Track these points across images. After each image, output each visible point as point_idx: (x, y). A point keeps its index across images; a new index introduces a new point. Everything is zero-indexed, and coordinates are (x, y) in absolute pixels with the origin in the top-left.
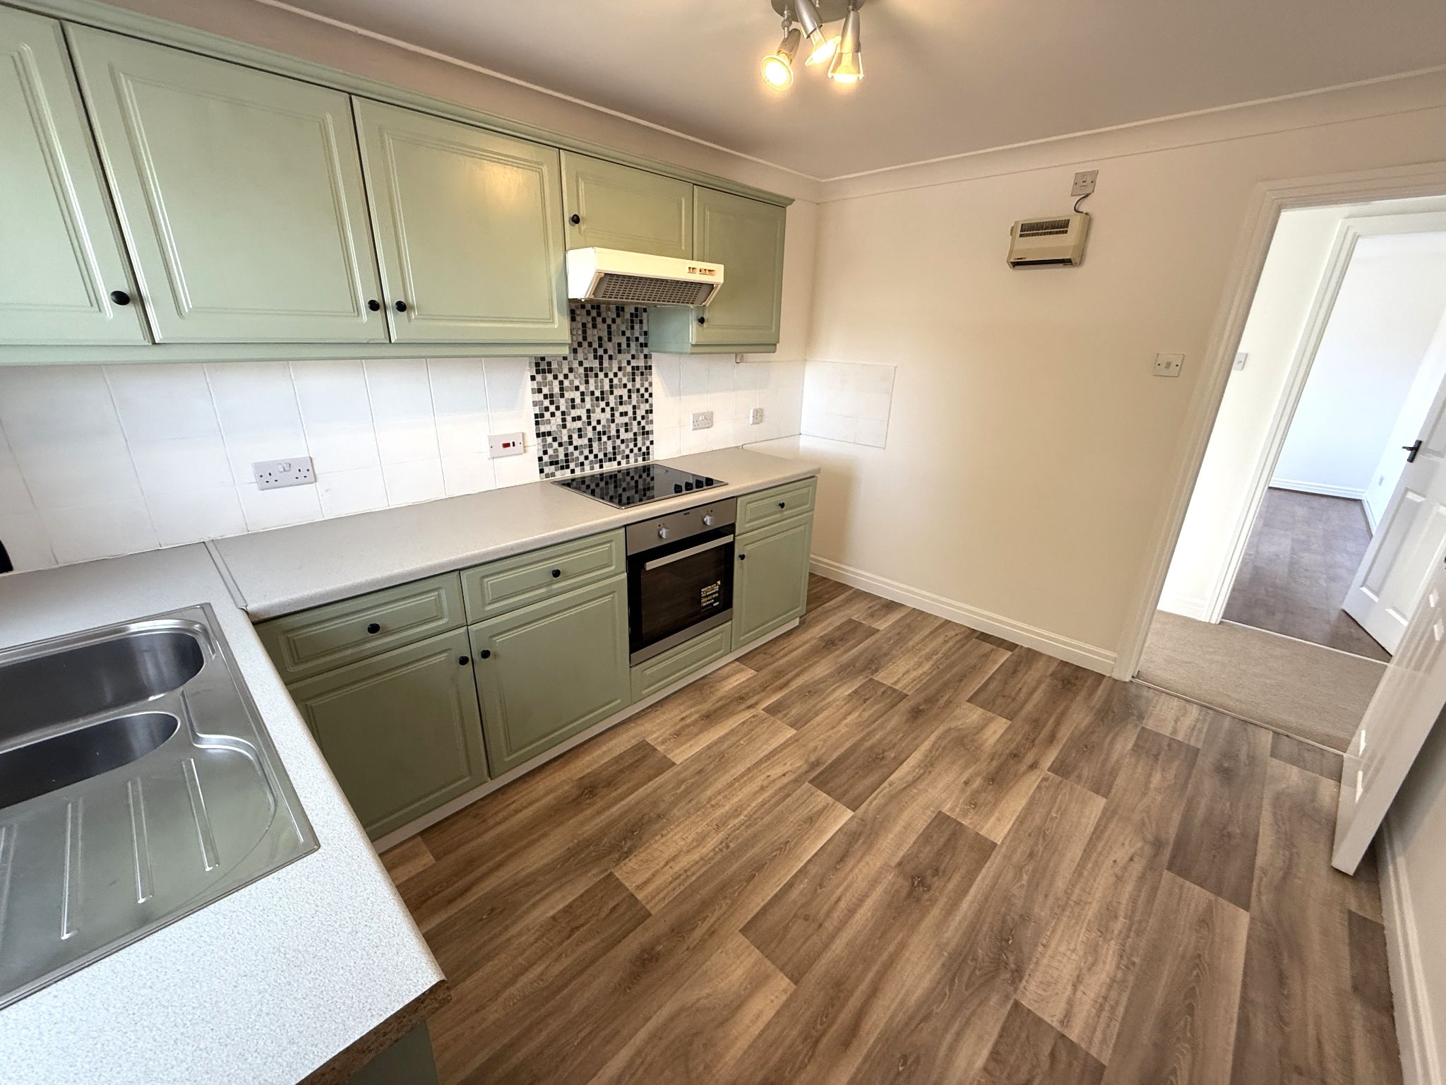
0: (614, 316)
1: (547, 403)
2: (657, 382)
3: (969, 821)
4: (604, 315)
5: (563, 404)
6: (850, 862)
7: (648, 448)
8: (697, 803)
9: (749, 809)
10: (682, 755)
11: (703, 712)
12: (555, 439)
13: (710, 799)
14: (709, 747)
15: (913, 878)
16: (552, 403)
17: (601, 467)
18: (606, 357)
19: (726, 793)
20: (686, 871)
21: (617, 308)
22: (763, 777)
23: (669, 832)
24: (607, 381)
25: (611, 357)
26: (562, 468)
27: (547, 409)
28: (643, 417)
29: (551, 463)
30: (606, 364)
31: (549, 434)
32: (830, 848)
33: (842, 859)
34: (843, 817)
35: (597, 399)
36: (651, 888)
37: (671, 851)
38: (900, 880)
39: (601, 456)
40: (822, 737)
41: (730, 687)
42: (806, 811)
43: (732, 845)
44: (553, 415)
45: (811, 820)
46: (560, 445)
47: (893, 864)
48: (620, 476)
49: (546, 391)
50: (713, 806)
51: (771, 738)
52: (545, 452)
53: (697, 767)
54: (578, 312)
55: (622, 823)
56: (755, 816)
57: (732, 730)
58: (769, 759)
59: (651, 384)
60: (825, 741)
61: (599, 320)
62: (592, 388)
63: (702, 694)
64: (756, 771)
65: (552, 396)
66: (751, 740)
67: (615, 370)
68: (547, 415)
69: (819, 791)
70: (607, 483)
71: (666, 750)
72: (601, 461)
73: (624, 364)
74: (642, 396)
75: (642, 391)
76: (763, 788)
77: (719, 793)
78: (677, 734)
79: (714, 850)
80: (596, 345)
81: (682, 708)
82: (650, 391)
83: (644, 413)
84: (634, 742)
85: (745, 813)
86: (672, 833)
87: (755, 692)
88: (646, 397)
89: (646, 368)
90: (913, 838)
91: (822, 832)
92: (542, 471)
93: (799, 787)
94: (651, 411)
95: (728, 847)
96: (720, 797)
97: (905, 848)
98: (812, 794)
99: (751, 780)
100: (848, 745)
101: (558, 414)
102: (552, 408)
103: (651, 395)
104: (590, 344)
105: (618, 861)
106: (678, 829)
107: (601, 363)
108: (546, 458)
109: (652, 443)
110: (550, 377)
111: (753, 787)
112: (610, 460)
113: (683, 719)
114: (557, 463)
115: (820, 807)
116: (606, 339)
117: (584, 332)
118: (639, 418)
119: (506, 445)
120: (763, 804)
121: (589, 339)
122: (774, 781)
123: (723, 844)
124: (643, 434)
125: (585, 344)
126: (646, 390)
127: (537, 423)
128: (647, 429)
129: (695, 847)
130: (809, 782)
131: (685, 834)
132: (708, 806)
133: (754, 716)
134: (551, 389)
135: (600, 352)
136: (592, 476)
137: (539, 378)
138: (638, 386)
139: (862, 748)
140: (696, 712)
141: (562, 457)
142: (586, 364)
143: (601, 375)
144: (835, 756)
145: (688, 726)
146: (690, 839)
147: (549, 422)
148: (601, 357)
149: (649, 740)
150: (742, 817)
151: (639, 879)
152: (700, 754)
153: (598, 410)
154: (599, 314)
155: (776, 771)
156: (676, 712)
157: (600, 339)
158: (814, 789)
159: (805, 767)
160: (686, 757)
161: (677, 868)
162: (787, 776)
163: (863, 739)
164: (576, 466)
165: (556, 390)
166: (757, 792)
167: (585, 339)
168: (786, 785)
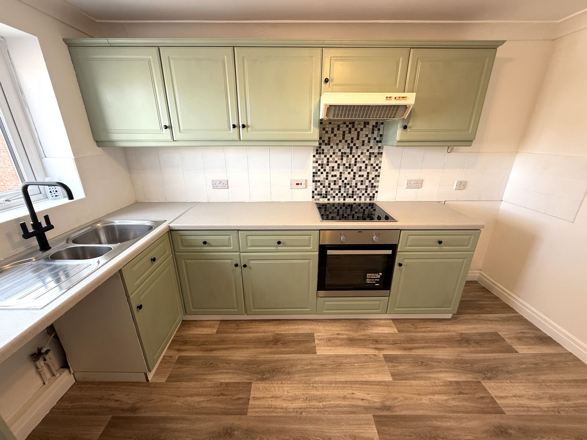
0: (362, 127)
1: (319, 167)
4: (356, 127)
5: (328, 169)
7: (374, 194)
8: (309, 380)
9: (328, 403)
10: (323, 351)
11: (351, 337)
12: (321, 184)
13: (315, 382)
14: (337, 356)
16: (322, 168)
17: (344, 200)
18: (354, 147)
19: (325, 385)
20: (275, 408)
21: (365, 123)
22: (350, 391)
23: (285, 384)
24: (353, 159)
25: (357, 148)
26: (323, 197)
27: (319, 170)
28: (373, 179)
29: (318, 195)
30: (354, 151)
31: (319, 181)
35: (347, 167)
36: (257, 402)
37: (278, 393)
39: (345, 195)
40: (405, 395)
41: (376, 332)
42: (355, 431)
43: (304, 414)
44: (322, 173)
46: (324, 187)
48: (354, 206)
49: (320, 162)
50: (313, 387)
51: (374, 373)
52: (316, 189)
53: (324, 362)
54: (341, 126)
55: (273, 364)
56: (327, 409)
57: (356, 355)
58: (362, 384)
59: (381, 162)
60: (406, 399)
61: (353, 129)
62: (344, 162)
63: (358, 327)
64: (349, 385)
65: (322, 164)
66: (362, 367)
67: (359, 154)
68: (319, 173)
69: (375, 426)
70: (346, 208)
71: (318, 344)
72: (345, 197)
73: (365, 151)
74: (374, 168)
75: (374, 165)
76: (344, 398)
77: (322, 383)
78: (329, 340)
79: (294, 409)
80: (349, 142)
81: (343, 328)
82: (379, 165)
83: (374, 176)
84: (309, 331)
85: (324, 403)
86: (286, 385)
87: (387, 342)
88: (377, 168)
89: (379, 153)
92: (313, 197)
93: (365, 414)
94: (379, 176)
95: (301, 413)
96: (320, 385)
98: (368, 424)
99: (343, 388)
100: (420, 412)
101: (325, 173)
102: (322, 170)
103: (380, 168)
104: (346, 141)
105: (258, 380)
106: (290, 385)
107: (351, 151)
108: (316, 192)
109: (377, 192)
110: (322, 156)
111: (341, 393)
112: (350, 197)
113: (338, 334)
114: (321, 195)
116: (355, 138)
117: (344, 135)
118: (370, 179)
119: (298, 184)
121: (346, 139)
122: (354, 398)
123: (301, 410)
124: (372, 187)
126: (377, 165)
127: (314, 176)
128: (374, 185)
129: (288, 400)
130: (373, 416)
131: (290, 390)
132: (312, 385)
133: (375, 355)
135: (352, 145)
136: (339, 203)
137: (317, 156)
138: (372, 162)
139: (429, 423)
140: (347, 335)
141: (324, 192)
142: (343, 151)
143: (350, 156)
144: (404, 413)
145: (337, 339)
146: (290, 394)
147: (319, 176)
148: (352, 148)
149: (316, 335)
150: (321, 404)
151: (257, 395)
152: (331, 356)
153: (346, 173)
154: (353, 127)
155: (360, 394)
156: (338, 329)
157: (352, 139)
158: (372, 422)
159: (378, 405)
160: (323, 354)
161: (273, 403)
162: (364, 401)
163: (435, 418)
164: (331, 197)
166: (340, 397)
167: (343, 138)
168: (358, 406)
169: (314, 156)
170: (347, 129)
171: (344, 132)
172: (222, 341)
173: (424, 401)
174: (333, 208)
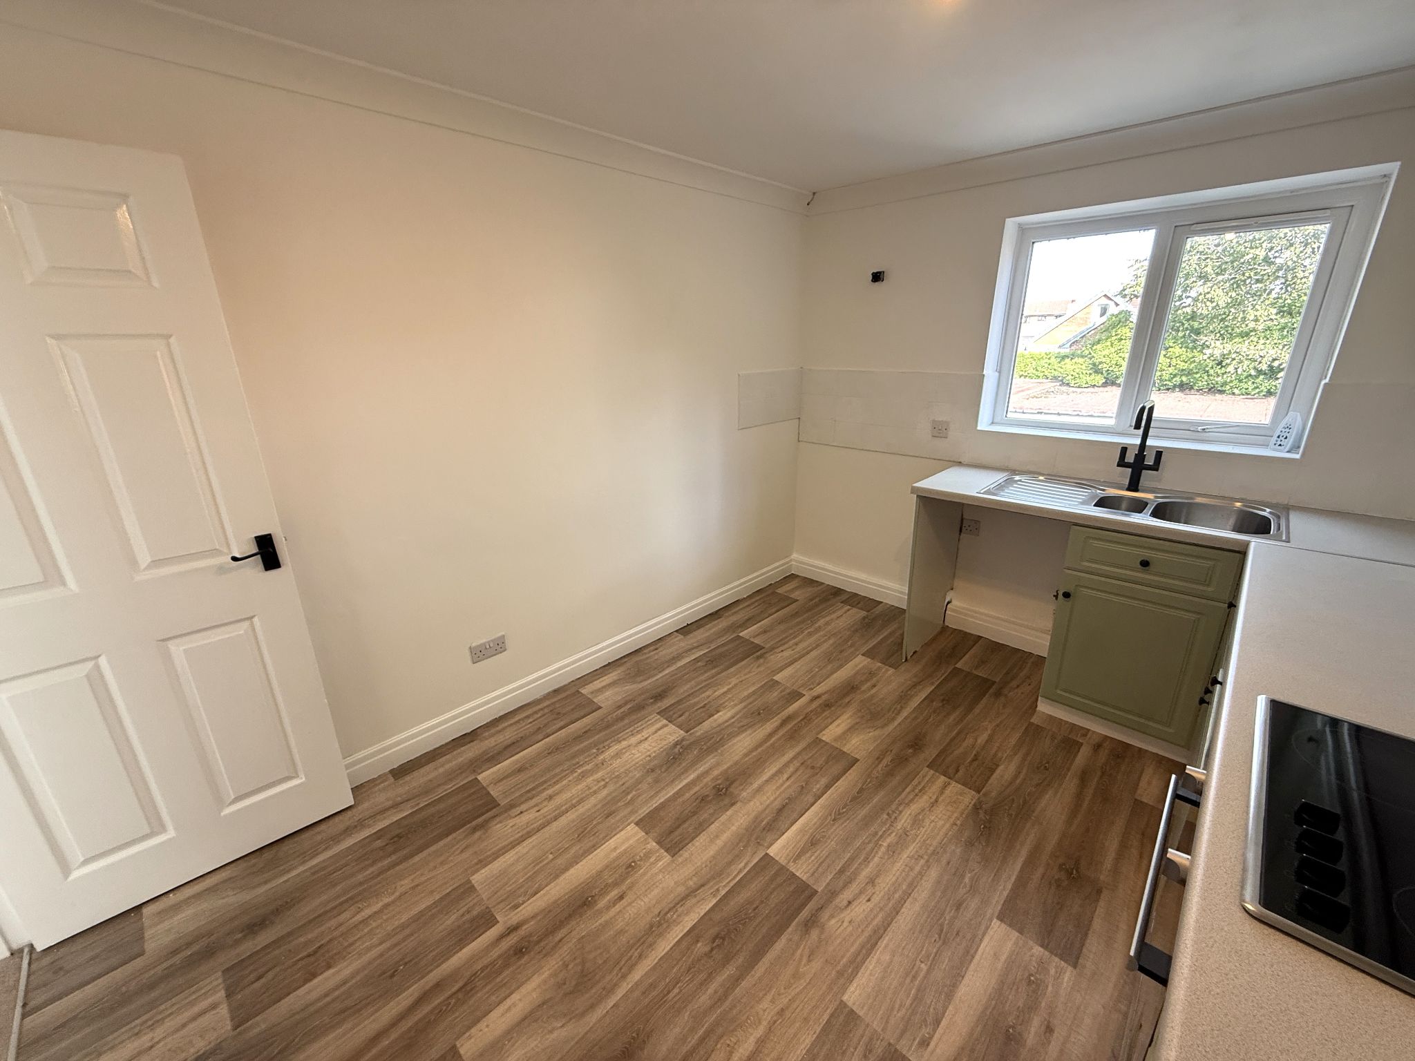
3: (649, 846)
6: (777, 804)
9: (880, 854)
15: (725, 794)
22: (876, 899)
32: (795, 815)
33: (780, 811)
34: (779, 849)
36: (939, 784)
38: (736, 792)
42: (818, 852)
43: (885, 816)
45: (813, 843)
47: (739, 804)
51: (883, 978)
56: (871, 845)
57: (948, 996)
60: (796, 976)
69: (804, 879)
71: (1026, 944)
76: (872, 882)
79: (901, 812)
84: (1086, 961)
85: (883, 849)
86: (948, 828)
90: (713, 828)
91: (802, 831)
93: (828, 884)
95: (888, 814)
96: (918, 868)
97: (724, 818)
98: (813, 875)
99: (890, 898)
105: (980, 803)
106: (944, 831)
111: (885, 883)
115: (803, 858)
120: (867, 860)
122: (861, 893)
123: (893, 817)
129: (919, 813)
130: (816, 893)
131: (935, 826)
132: (926, 857)
146: (927, 819)
149: (1067, 966)
150: (885, 844)
151: (951, 789)
152: (974, 939)
155: (860, 909)
158: (811, 882)
159: (825, 915)
160: (991, 932)
162: (845, 903)
166: (877, 876)
168: (845, 886)
172: (1105, 799)
173: (765, 1004)
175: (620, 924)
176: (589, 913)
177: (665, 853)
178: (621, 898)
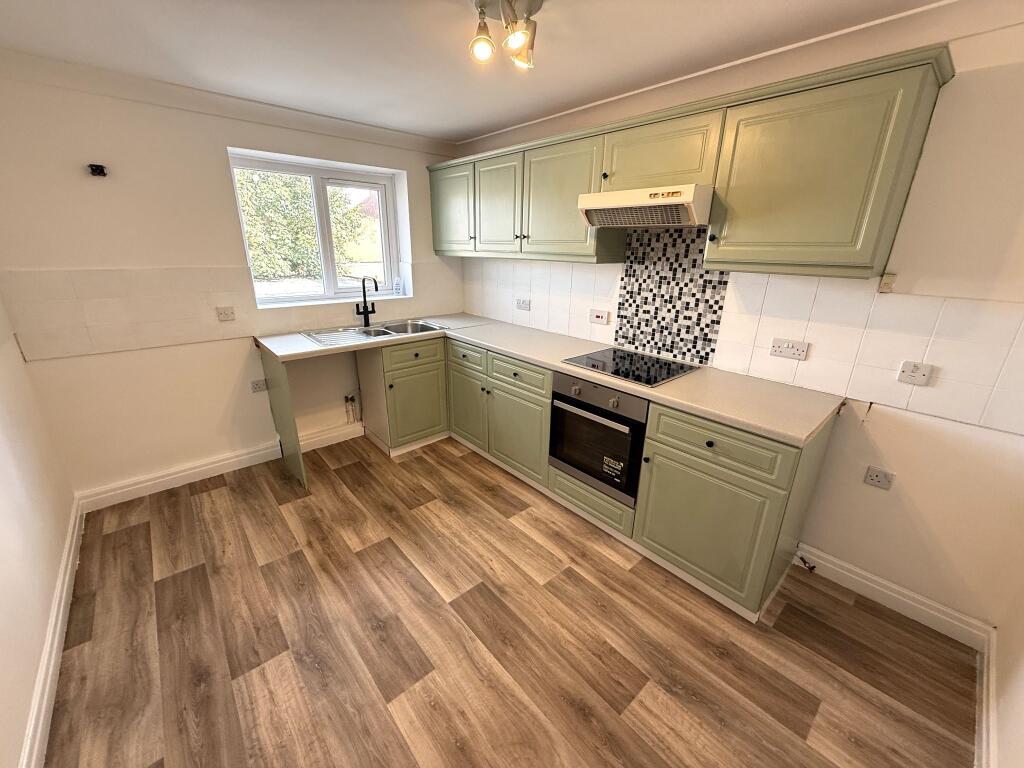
0: (694, 236)
1: (628, 297)
2: (731, 296)
4: (684, 236)
5: (639, 300)
6: (411, 592)
7: (707, 354)
8: (474, 527)
9: (464, 547)
10: (517, 521)
11: (562, 533)
12: (628, 322)
13: (476, 531)
14: (522, 533)
15: (385, 623)
16: (631, 297)
17: (659, 353)
18: (680, 270)
19: (480, 539)
20: (430, 521)
21: (699, 231)
22: (491, 557)
23: (456, 515)
24: (677, 289)
25: (684, 270)
26: (630, 343)
27: (627, 301)
28: (707, 326)
29: (623, 337)
30: (679, 275)
31: (626, 317)
32: (423, 582)
33: (414, 587)
34: (447, 595)
35: (666, 301)
38: (386, 615)
39: (660, 345)
42: (455, 575)
43: (440, 538)
44: (630, 305)
45: (448, 577)
46: (632, 327)
47: (399, 614)
48: (673, 366)
49: (629, 288)
51: (534, 568)
52: (621, 329)
53: (505, 527)
54: (662, 235)
55: (466, 500)
56: (457, 550)
57: (541, 546)
58: (509, 563)
59: (723, 298)
60: (530, 603)
61: (679, 241)
62: (663, 292)
64: (498, 554)
65: (632, 292)
66: (531, 556)
67: (687, 281)
68: (627, 305)
69: (472, 587)
70: (661, 367)
71: (521, 515)
72: (660, 348)
73: (697, 277)
74: (711, 307)
75: (711, 302)
76: (481, 556)
77: (480, 535)
79: (439, 531)
80: (672, 260)
82: (720, 303)
83: (709, 322)
84: (529, 502)
86: (455, 517)
88: (716, 308)
89: (720, 283)
90: (415, 634)
91: (437, 581)
92: (616, 340)
93: (478, 575)
94: (718, 323)
95: (438, 536)
96: (477, 536)
97: (409, 627)
98: (470, 582)
99: (490, 551)
100: (525, 619)
101: (634, 305)
102: (631, 301)
103: (721, 308)
104: (668, 259)
105: (443, 500)
106: (457, 519)
107: (675, 275)
108: (620, 333)
109: (713, 350)
110: (633, 280)
111: (481, 550)
112: (667, 350)
113: (554, 522)
114: (627, 338)
115: (458, 584)
116: (682, 255)
117: (665, 250)
118: (703, 325)
119: (598, 317)
120: (467, 555)
121: (668, 255)
122: (486, 562)
123: (441, 535)
124: (705, 340)
125: (664, 259)
126: (717, 302)
127: (619, 308)
128: (709, 337)
129: (443, 524)
130: (482, 582)
131: (453, 521)
132: (471, 531)
133: (560, 561)
134: (633, 288)
135: (675, 265)
136: (650, 357)
137: (626, 279)
138: (707, 297)
139: (519, 630)
140: (560, 528)
141: (631, 335)
142: (662, 274)
143: (673, 283)
144: (512, 607)
145: (546, 525)
146: (449, 522)
147: (626, 309)
148: (676, 270)
149: (531, 508)
150: (459, 544)
151: (430, 507)
152: (516, 528)
153: (665, 310)
154: (680, 236)
155: (496, 565)
157: (677, 255)
158: (475, 584)
159: (498, 582)
160: (514, 523)
161: (432, 518)
162: (491, 571)
163: (531, 634)
164: (640, 345)
165: (636, 289)
166: (477, 553)
167: (664, 255)
168: (481, 568)
169: (622, 279)
170: (671, 240)
171: (666, 245)
172: (456, 464)
173: (545, 621)
174: (642, 362)
175: (486, 714)
176: (472, 743)
177: (430, 674)
178: (463, 713)
